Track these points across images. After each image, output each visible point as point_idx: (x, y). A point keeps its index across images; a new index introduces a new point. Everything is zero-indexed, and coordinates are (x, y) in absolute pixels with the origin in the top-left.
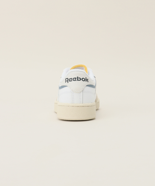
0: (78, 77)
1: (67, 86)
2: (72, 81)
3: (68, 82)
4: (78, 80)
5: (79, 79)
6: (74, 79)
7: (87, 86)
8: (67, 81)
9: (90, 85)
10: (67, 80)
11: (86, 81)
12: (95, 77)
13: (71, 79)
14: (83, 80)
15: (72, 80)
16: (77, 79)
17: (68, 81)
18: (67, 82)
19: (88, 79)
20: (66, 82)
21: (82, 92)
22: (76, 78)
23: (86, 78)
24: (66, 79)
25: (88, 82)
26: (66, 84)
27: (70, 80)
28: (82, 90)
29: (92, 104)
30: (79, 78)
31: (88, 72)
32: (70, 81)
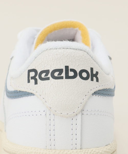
0: (67, 67)
1: (32, 94)
2: (48, 79)
3: (36, 83)
4: (68, 77)
5: (71, 74)
6: (56, 74)
7: (95, 93)
8: (34, 78)
9: (104, 90)
10: (32, 74)
11: (92, 80)
12: (110, 58)
13: (47, 72)
14: (84, 75)
15: (49, 76)
16: (63, 75)
17: (37, 77)
18: (32, 81)
19: (97, 73)
20: (29, 81)
21: (79, 116)
22: (60, 71)
23: (92, 69)
24: (30, 71)
25: (97, 80)
26: (31, 87)
27: (43, 75)
28: (80, 109)
29: (109, 147)
30: (72, 70)
31: (92, 45)
32: (41, 79)
